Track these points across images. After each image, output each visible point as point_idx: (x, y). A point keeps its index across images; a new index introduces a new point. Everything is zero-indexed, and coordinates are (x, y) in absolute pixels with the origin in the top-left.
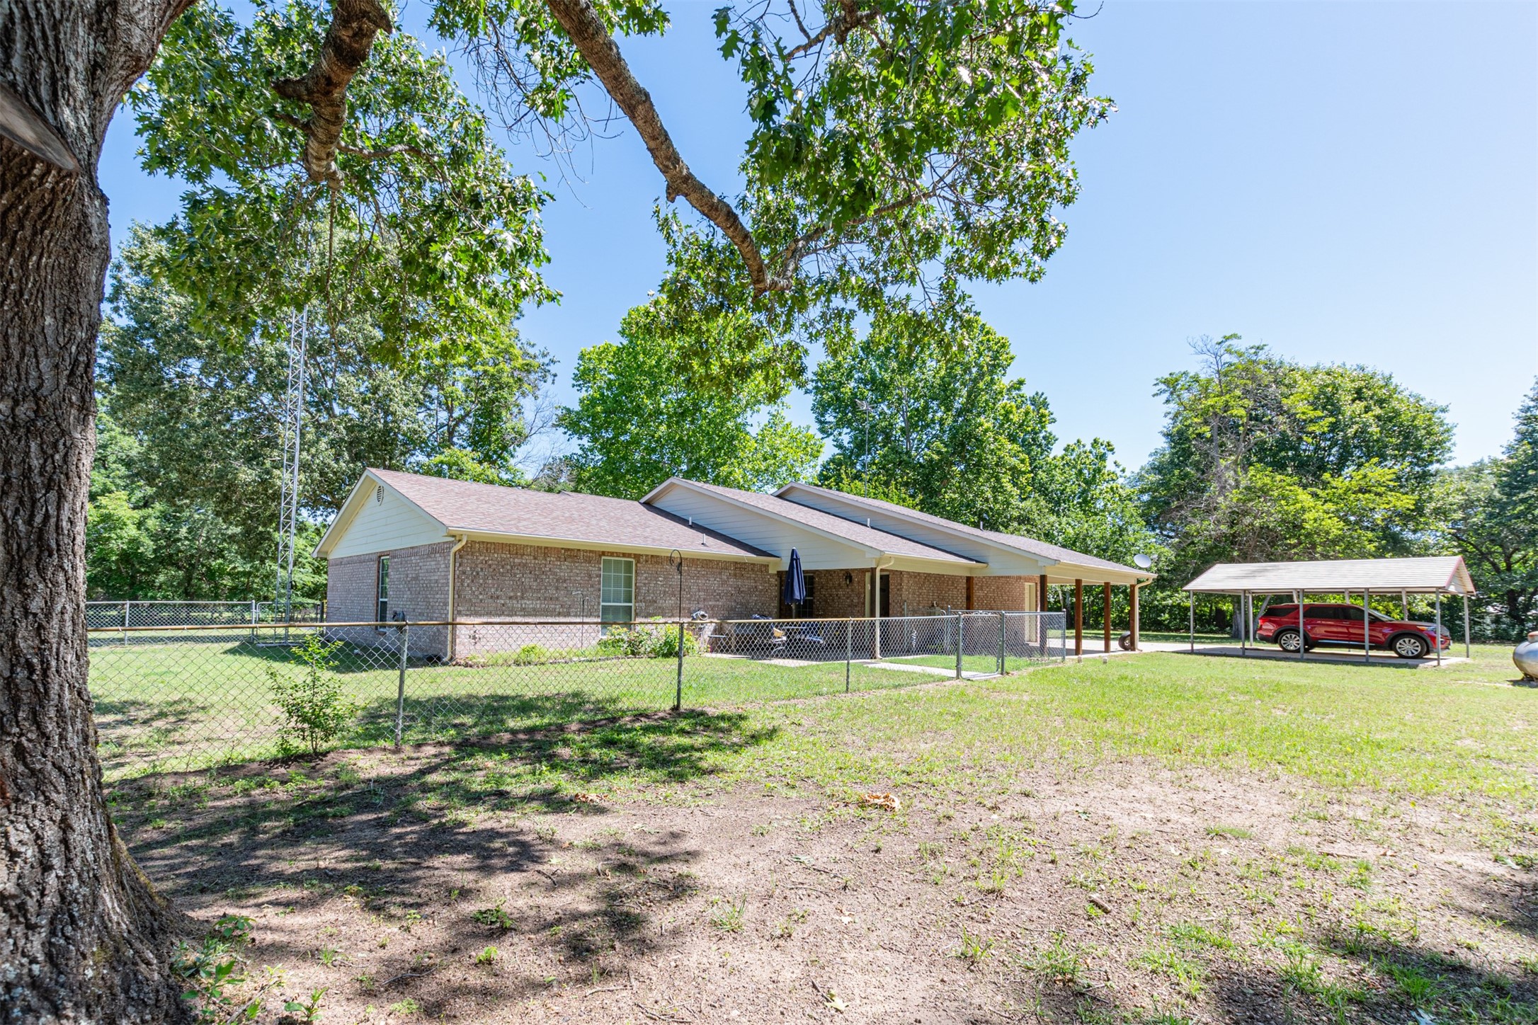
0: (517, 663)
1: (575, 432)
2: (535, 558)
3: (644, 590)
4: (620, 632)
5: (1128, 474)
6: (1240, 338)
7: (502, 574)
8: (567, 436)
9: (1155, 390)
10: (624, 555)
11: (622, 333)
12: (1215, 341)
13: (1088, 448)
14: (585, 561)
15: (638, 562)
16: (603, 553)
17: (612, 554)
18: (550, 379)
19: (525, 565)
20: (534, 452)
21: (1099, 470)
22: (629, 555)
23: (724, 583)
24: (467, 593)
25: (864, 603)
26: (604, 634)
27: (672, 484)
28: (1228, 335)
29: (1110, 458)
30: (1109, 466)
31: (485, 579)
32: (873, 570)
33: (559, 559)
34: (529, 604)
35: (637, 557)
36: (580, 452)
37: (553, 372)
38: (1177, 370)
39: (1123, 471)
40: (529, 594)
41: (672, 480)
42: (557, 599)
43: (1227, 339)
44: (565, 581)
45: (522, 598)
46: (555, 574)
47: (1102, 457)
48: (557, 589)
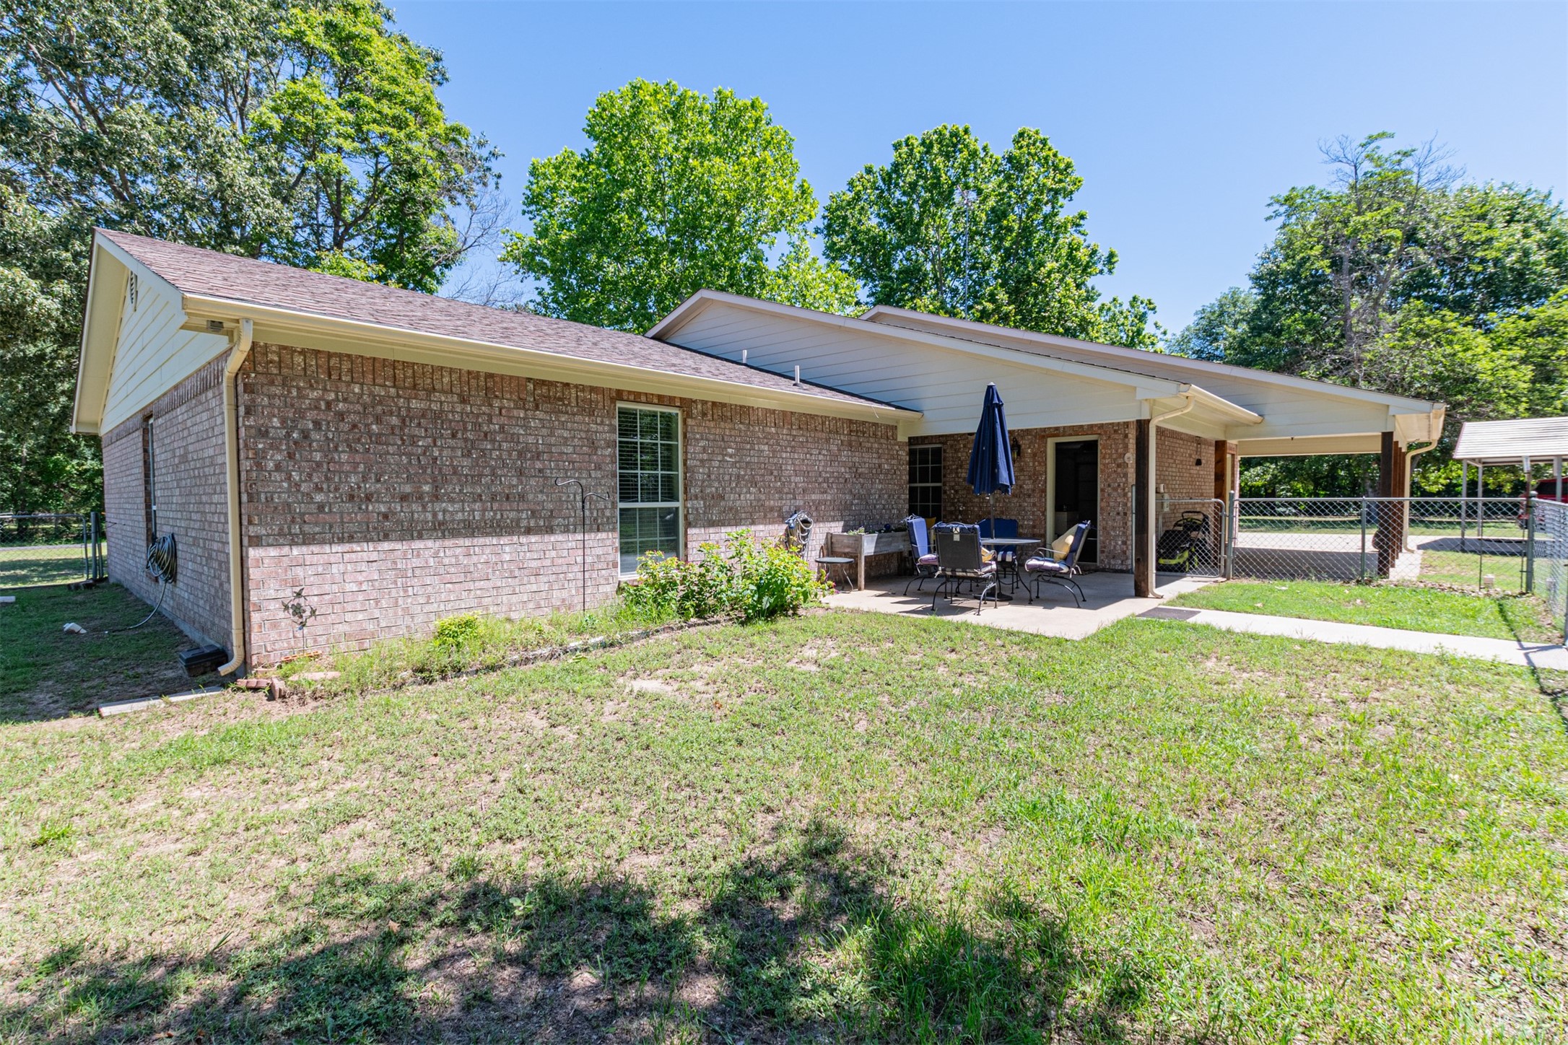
0: (423, 673)
1: (530, 269)
2: (463, 401)
3: (701, 473)
4: (662, 565)
5: (1169, 336)
6: (1392, 136)
7: (378, 439)
8: (520, 276)
9: (1270, 211)
10: (662, 400)
11: (591, 133)
12: (1356, 144)
13: (1126, 306)
14: (582, 411)
15: (688, 415)
16: (619, 395)
17: (637, 397)
18: (491, 181)
19: (438, 416)
20: (473, 282)
21: (1139, 332)
22: (670, 401)
23: (834, 458)
24: (278, 487)
25: (1044, 491)
26: (626, 568)
27: (703, 301)
28: (1375, 134)
29: (1151, 317)
30: (1148, 329)
31: (329, 449)
32: (1142, 426)
33: (521, 403)
34: (453, 510)
35: (686, 404)
36: (539, 299)
37: (495, 171)
38: (1302, 185)
39: (1165, 333)
40: (452, 488)
41: (704, 293)
42: (522, 497)
43: (1371, 139)
44: (538, 456)
45: (436, 497)
46: (514, 438)
47: (1142, 318)
48: (521, 473)
